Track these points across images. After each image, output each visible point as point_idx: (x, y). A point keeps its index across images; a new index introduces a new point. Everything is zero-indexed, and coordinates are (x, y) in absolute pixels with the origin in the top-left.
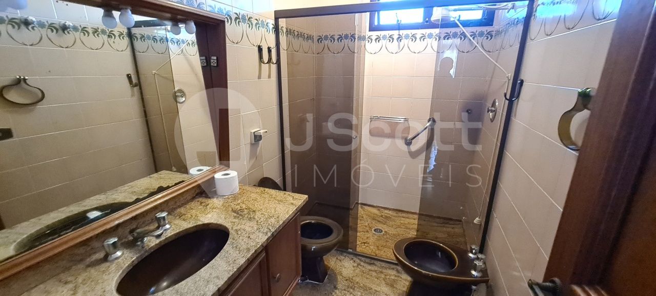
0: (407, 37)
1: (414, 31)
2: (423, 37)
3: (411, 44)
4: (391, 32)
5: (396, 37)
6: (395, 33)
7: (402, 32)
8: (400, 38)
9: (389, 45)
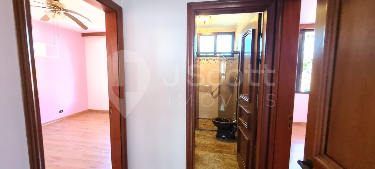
0: (209, 59)
1: (211, 58)
2: (214, 60)
3: (211, 61)
4: (204, 58)
5: (206, 59)
6: (206, 58)
7: (207, 58)
8: (207, 60)
9: (204, 62)
